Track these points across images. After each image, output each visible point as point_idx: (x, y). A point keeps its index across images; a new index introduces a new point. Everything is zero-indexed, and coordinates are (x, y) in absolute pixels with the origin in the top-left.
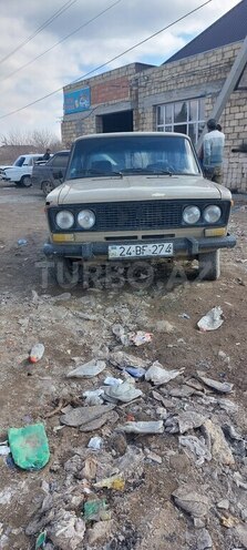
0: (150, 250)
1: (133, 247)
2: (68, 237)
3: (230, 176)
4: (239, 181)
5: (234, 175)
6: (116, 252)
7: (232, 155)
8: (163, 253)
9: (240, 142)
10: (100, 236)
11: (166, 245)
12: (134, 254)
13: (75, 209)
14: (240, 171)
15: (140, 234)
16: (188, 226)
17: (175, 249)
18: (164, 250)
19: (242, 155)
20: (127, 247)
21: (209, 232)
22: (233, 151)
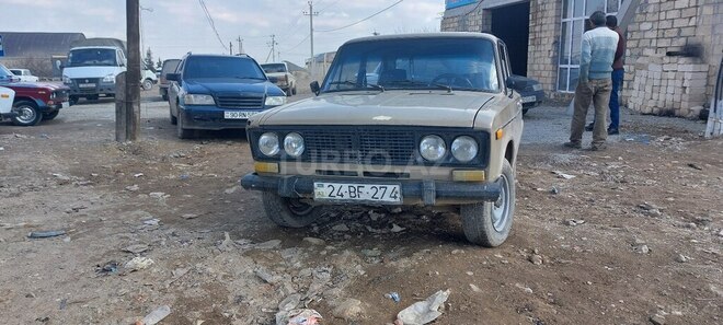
0: (367, 193)
1: (345, 187)
2: (271, 167)
3: (663, 90)
4: (677, 98)
5: (670, 90)
6: (323, 191)
7: (667, 59)
8: (387, 199)
9: (682, 41)
10: (311, 169)
11: (390, 188)
12: (346, 196)
13: (281, 131)
14: (679, 83)
15: (360, 169)
16: (428, 163)
17: (403, 195)
18: (389, 194)
19: (683, 60)
20: (337, 186)
21: (461, 175)
22: (669, 54)
